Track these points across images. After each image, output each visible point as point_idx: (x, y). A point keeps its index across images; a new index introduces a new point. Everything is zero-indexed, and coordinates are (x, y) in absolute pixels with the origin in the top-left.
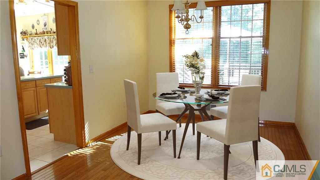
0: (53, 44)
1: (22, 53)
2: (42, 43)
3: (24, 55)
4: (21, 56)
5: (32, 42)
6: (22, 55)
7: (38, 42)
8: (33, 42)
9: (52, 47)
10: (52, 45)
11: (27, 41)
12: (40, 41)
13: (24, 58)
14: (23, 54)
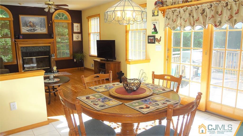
0: (221, 18)
1: (152, 35)
2: (193, 17)
3: (155, 39)
4: (150, 39)
5: (173, 17)
6: (152, 38)
7: (186, 16)
8: (175, 17)
9: (218, 24)
10: (219, 19)
11: (164, 15)
12: (190, 14)
13: (154, 43)
14: (154, 36)
